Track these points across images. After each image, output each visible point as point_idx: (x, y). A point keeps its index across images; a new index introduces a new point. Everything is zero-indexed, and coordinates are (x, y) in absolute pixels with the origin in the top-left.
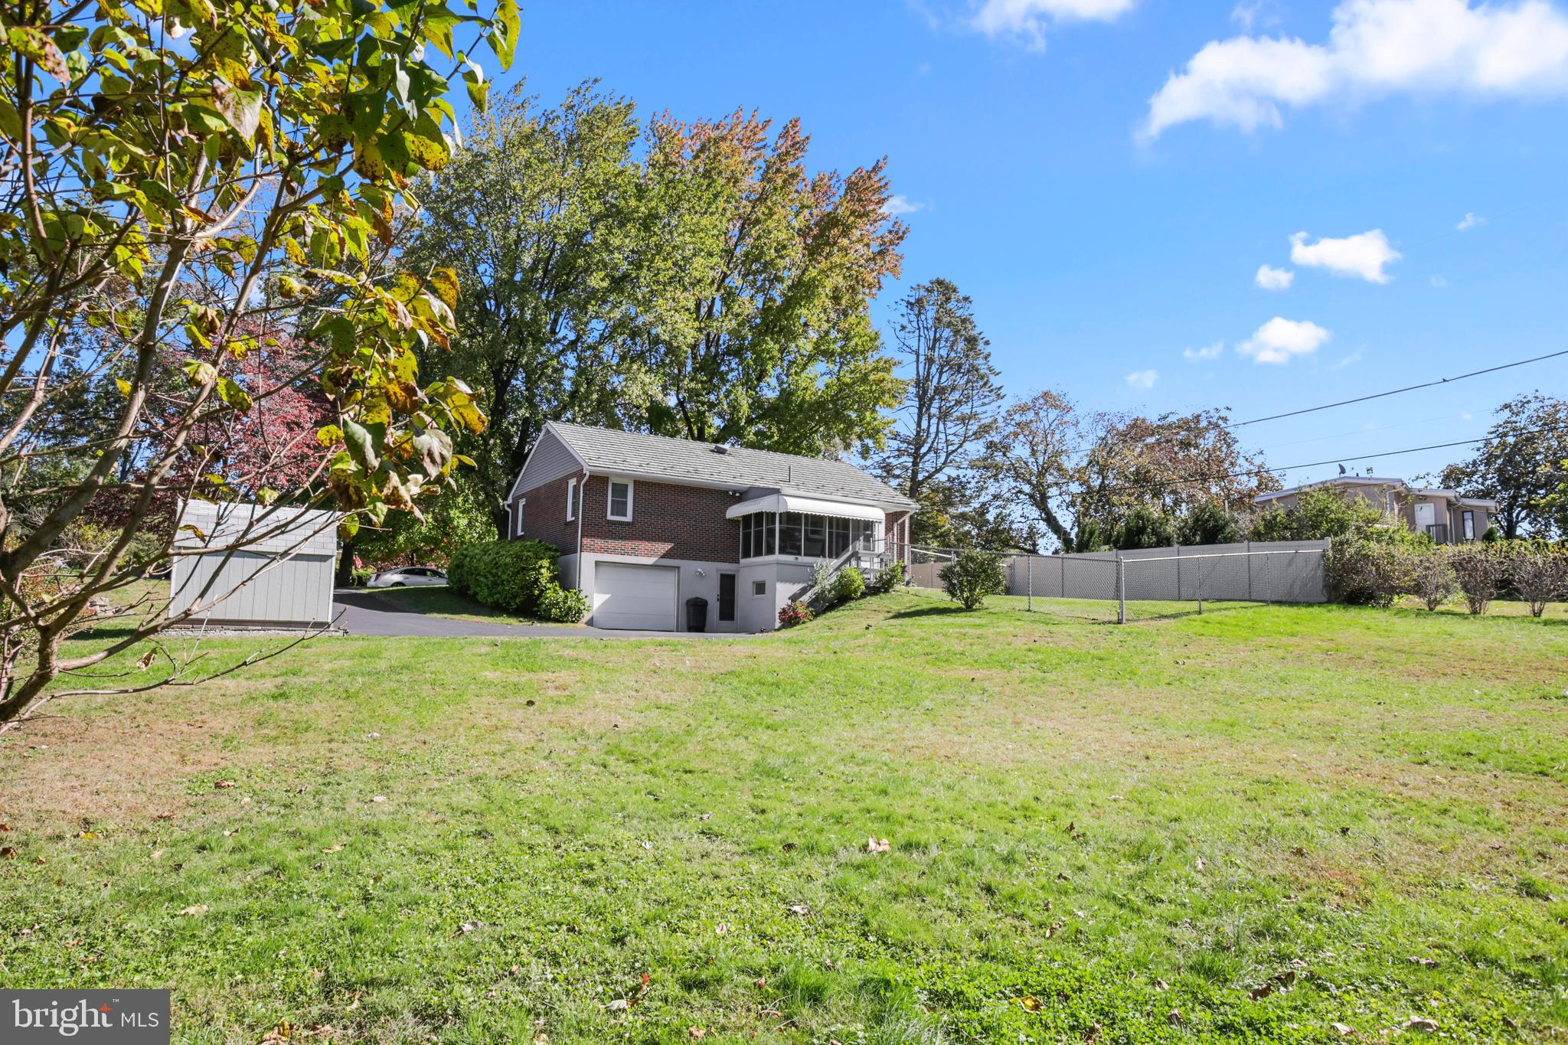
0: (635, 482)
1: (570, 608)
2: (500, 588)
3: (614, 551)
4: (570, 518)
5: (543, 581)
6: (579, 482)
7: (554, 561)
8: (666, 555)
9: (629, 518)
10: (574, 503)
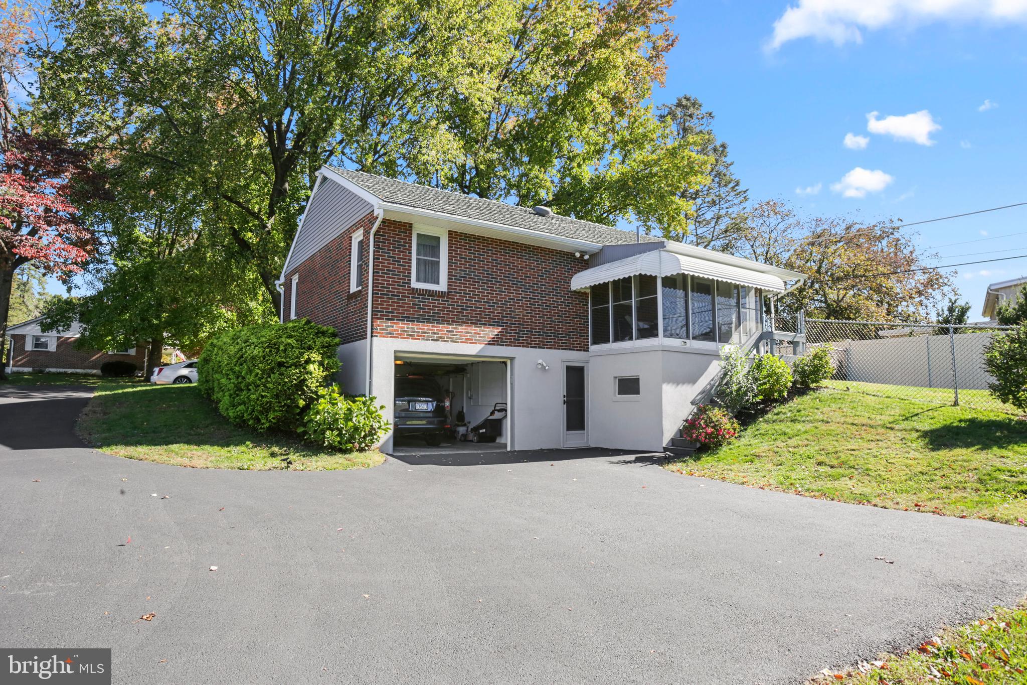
0: (451, 233)
1: (356, 429)
2: (243, 395)
3: (421, 336)
4: (354, 288)
5: (312, 384)
6: (367, 233)
7: (328, 351)
8: (492, 342)
9: (443, 286)
10: (360, 267)
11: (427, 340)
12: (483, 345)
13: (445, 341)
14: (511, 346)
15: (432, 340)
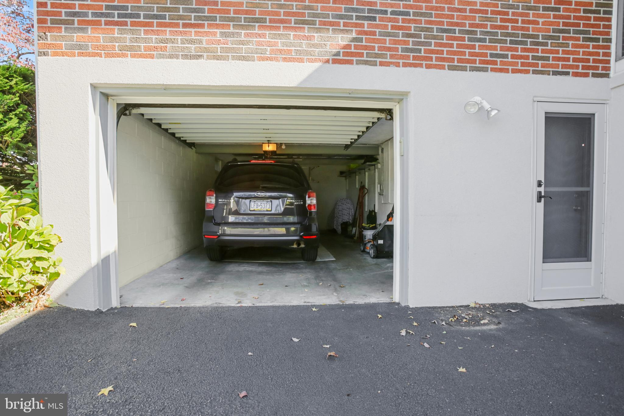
11: (171, 57)
12: (317, 65)
13: (218, 58)
14: (397, 65)
15: (185, 57)
